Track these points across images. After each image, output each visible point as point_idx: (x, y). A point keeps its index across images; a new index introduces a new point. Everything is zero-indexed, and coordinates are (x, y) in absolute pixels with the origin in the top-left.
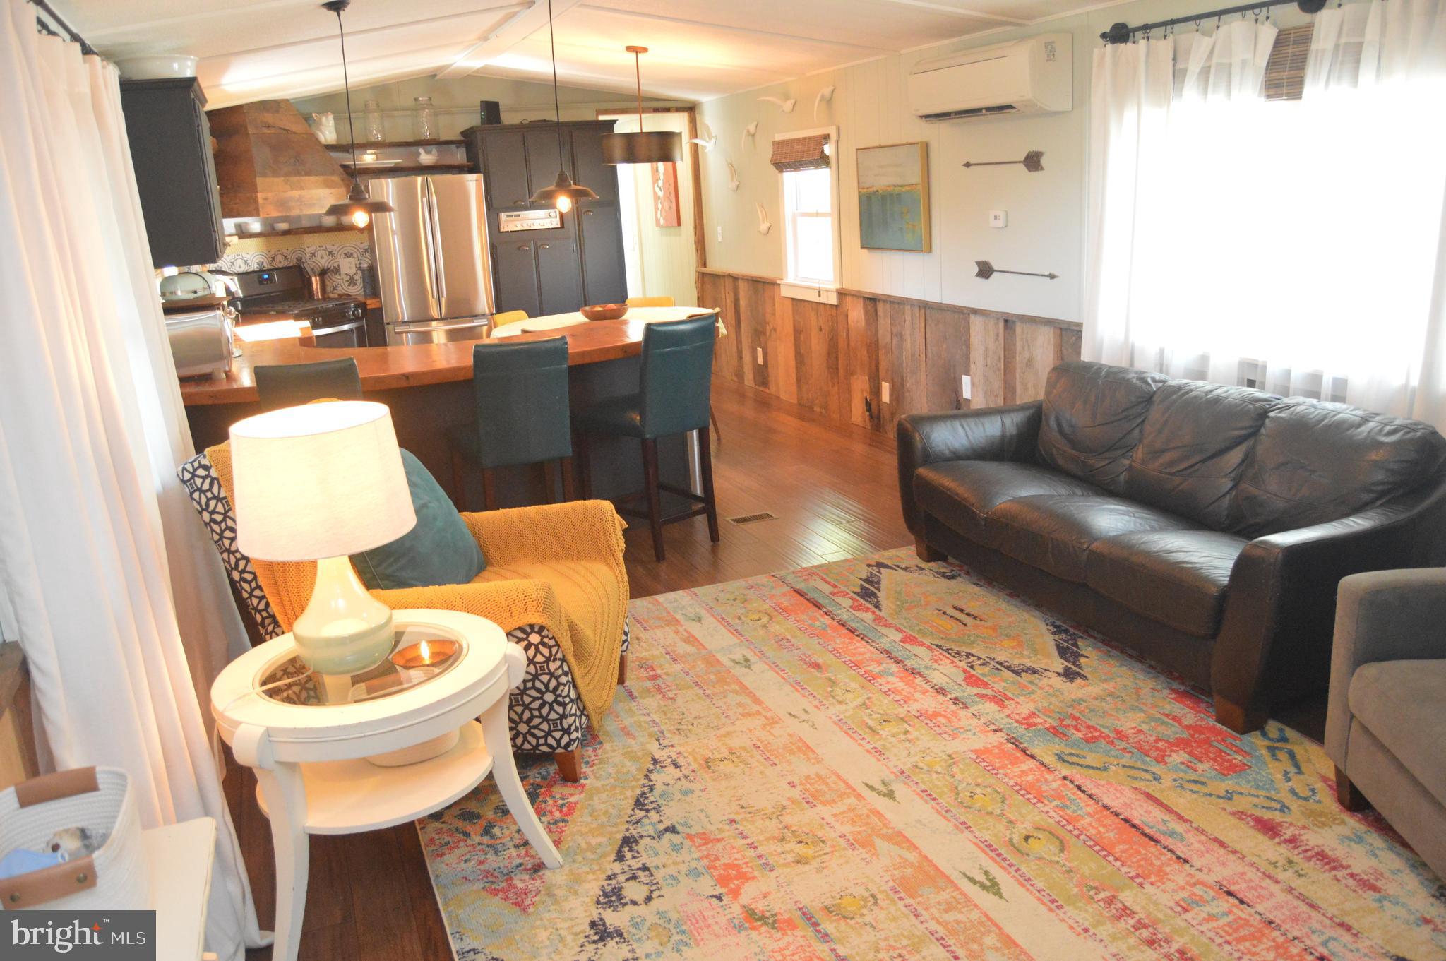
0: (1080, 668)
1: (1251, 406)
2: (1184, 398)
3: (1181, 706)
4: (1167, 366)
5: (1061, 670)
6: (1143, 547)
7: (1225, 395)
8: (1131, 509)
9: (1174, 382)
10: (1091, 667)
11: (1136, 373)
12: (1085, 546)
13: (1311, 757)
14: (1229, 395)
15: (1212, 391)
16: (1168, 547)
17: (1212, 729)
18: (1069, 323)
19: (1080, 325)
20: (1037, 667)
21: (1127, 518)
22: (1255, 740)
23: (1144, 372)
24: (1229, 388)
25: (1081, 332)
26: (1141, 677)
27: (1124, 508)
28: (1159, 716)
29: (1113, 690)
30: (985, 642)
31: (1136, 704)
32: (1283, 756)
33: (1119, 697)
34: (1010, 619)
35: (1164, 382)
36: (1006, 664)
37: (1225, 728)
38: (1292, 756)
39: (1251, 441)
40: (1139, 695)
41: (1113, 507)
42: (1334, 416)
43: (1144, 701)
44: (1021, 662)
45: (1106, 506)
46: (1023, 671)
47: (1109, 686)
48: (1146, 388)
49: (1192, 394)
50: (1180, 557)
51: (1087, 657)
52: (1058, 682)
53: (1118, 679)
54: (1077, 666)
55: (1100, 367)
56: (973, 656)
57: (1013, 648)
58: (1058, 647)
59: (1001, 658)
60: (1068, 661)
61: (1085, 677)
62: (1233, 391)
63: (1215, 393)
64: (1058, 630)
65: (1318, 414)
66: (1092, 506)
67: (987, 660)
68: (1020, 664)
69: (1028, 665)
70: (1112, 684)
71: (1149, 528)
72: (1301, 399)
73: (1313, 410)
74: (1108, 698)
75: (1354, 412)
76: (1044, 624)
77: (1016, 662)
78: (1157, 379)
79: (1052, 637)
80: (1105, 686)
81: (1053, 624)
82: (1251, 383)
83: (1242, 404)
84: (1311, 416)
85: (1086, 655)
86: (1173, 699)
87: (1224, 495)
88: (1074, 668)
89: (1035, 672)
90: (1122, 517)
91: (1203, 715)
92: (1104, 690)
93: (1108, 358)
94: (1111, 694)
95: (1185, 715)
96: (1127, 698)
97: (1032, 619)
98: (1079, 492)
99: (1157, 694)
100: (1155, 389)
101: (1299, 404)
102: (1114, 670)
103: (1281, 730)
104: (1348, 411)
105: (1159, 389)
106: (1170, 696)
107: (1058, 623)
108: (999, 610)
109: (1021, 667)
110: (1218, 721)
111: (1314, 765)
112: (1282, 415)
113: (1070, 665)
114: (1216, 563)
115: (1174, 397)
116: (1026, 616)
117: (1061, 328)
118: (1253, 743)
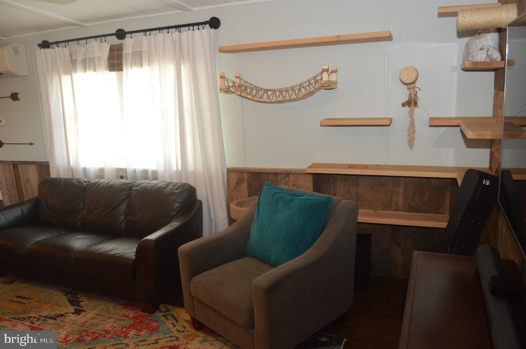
0: (81, 307)
1: (125, 186)
2: (99, 187)
3: (126, 310)
4: (87, 174)
5: (73, 311)
6: (97, 252)
7: (114, 184)
8: (87, 236)
9: (93, 181)
10: (86, 305)
11: (76, 180)
12: (73, 257)
13: (180, 314)
14: (116, 183)
15: (109, 183)
16: (108, 249)
17: (141, 316)
18: (42, 162)
19: (48, 162)
20: (62, 313)
21: (86, 240)
22: (158, 315)
23: (80, 179)
24: (115, 181)
25: (49, 165)
26: (108, 303)
27: (84, 236)
28: (119, 317)
29: (98, 312)
30: (36, 309)
31: (109, 315)
32: (169, 317)
33: (101, 315)
34: (45, 295)
35: (89, 182)
36: (48, 316)
37: (146, 314)
38: (173, 316)
39: (128, 200)
40: (109, 311)
41: (79, 237)
42: (157, 186)
43: (111, 313)
44: (54, 313)
45: (77, 237)
46: (57, 317)
47: (95, 311)
48: (82, 185)
49: (101, 185)
50: (113, 252)
51: (83, 301)
52: (73, 317)
53: (98, 307)
54: (80, 307)
55: (61, 179)
56: (32, 317)
57: (49, 307)
58: (69, 301)
59: (45, 314)
60: (75, 306)
61: (85, 310)
62: (117, 182)
63: (110, 183)
64: (67, 293)
65: (151, 186)
66: (71, 238)
67: (39, 317)
68: (55, 314)
69: (58, 313)
70: (96, 310)
71: (96, 242)
72: (143, 181)
73: (148, 185)
74: (97, 317)
75: (163, 183)
76: (60, 292)
77: (53, 314)
78: (85, 181)
79: (65, 297)
80: (94, 312)
81: (64, 291)
82: (122, 177)
83: (121, 186)
84: (148, 187)
85: (82, 300)
86: (122, 308)
87: (122, 222)
88: (79, 308)
89: (62, 316)
90: (85, 240)
91: (136, 311)
92: (94, 314)
93: (63, 175)
94: (98, 315)
95: (129, 313)
96: (105, 314)
97: (54, 291)
98: (63, 233)
99: (116, 308)
100: (85, 185)
101: (143, 183)
102: (96, 303)
103: (166, 307)
104: (161, 183)
105: (87, 185)
106: (121, 307)
107: (66, 290)
108: (38, 292)
109: (56, 315)
110: (142, 312)
111: (181, 317)
112: (138, 188)
113: (77, 308)
114: (128, 251)
115: (94, 187)
116: (51, 291)
117: (39, 165)
118: (157, 316)
